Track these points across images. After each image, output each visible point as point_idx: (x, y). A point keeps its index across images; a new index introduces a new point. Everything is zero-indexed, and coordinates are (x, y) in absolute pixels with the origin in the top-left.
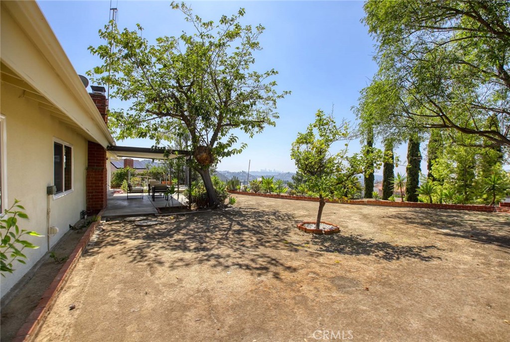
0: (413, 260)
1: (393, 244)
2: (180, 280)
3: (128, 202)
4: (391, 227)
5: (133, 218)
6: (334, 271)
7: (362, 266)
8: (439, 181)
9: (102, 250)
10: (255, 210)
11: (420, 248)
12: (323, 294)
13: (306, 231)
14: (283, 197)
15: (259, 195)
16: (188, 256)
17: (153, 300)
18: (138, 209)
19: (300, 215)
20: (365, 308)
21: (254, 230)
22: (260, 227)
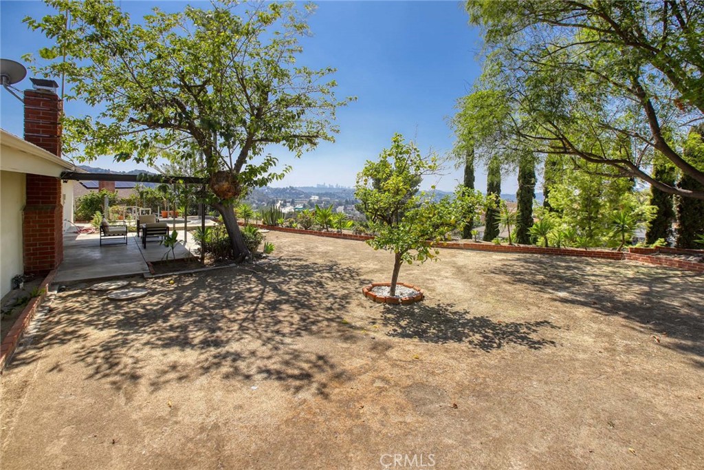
0: (520, 347)
1: (494, 320)
2: (174, 409)
3: (101, 252)
4: (493, 289)
5: (104, 285)
6: (411, 374)
7: (452, 362)
8: (557, 211)
9: (43, 352)
10: (301, 263)
11: (528, 325)
12: (395, 419)
13: (375, 299)
14: (345, 237)
15: (312, 233)
16: (190, 357)
17: (124, 456)
18: (117, 265)
19: (368, 270)
20: (450, 442)
21: (298, 302)
22: (307, 294)
